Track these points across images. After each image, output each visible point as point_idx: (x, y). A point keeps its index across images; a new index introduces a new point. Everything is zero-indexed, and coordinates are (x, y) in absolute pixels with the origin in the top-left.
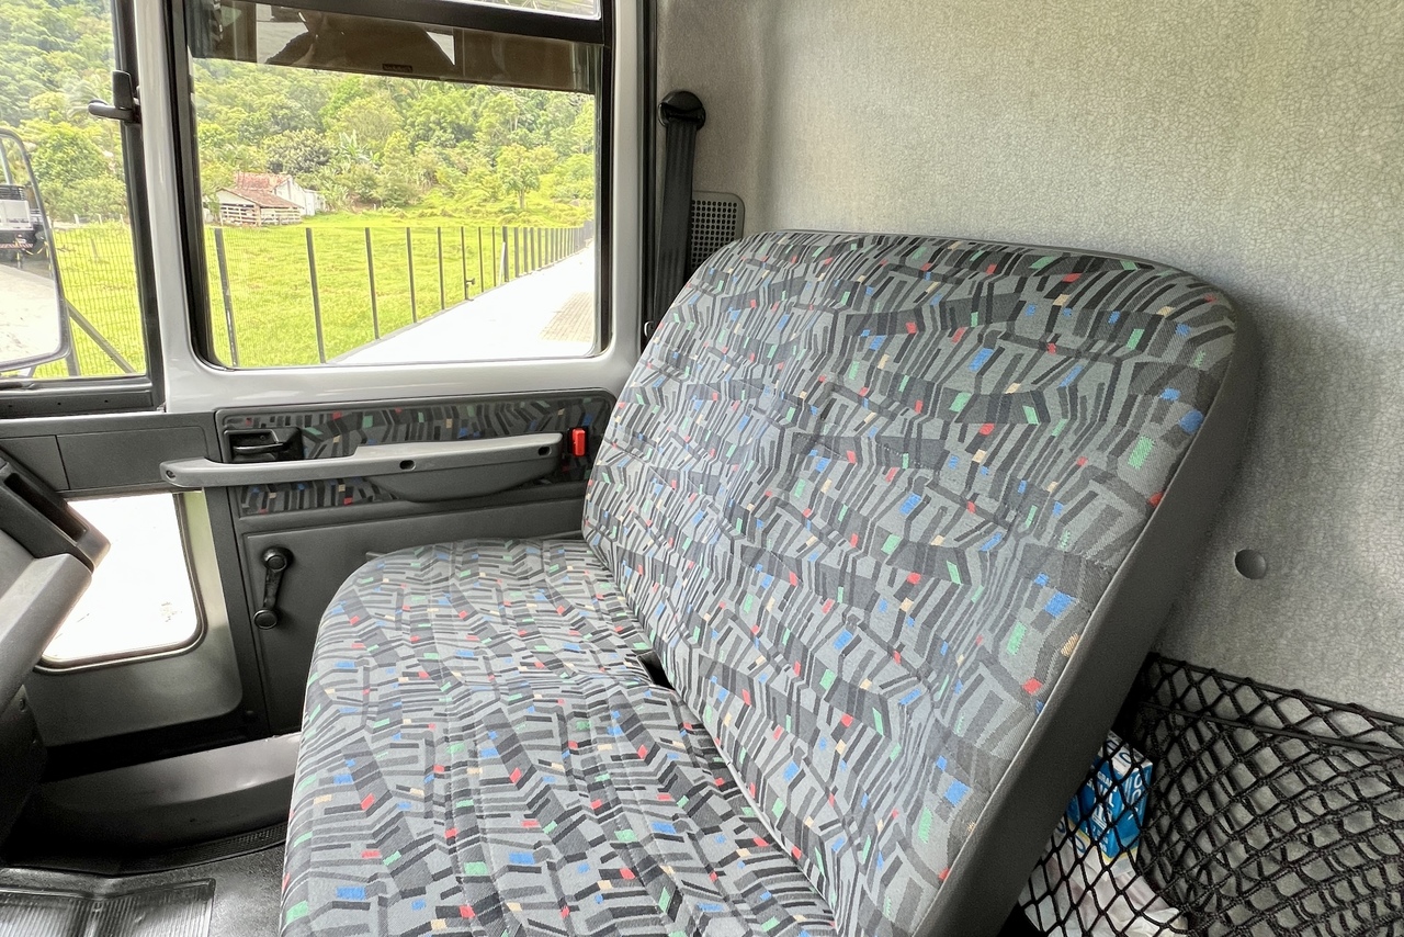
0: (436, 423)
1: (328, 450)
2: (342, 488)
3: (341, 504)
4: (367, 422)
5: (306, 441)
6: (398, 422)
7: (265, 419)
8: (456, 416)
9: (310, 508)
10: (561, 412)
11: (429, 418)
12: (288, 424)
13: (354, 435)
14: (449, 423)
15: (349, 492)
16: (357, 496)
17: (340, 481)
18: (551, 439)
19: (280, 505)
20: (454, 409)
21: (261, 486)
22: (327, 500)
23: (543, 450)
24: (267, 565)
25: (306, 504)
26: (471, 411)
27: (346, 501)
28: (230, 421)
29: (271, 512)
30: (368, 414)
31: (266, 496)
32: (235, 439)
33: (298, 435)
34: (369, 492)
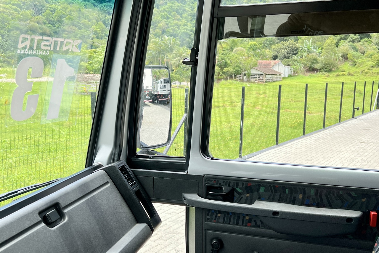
0: (294, 195)
1: (244, 199)
2: (247, 218)
3: (246, 226)
4: (262, 189)
5: (235, 194)
6: (276, 192)
7: (221, 181)
8: (304, 193)
9: (233, 224)
10: (364, 200)
11: (291, 192)
12: (229, 185)
13: (255, 194)
14: (301, 196)
15: (250, 221)
16: (253, 223)
17: (247, 215)
18: (354, 214)
19: (221, 220)
20: (304, 190)
21: (215, 211)
22: (240, 223)
23: (349, 220)
24: (212, 245)
25: (232, 222)
26: (312, 192)
27: (248, 224)
28: (208, 180)
29: (217, 222)
30: (263, 186)
31: (217, 215)
32: (209, 188)
33: (233, 191)
34: (259, 223)
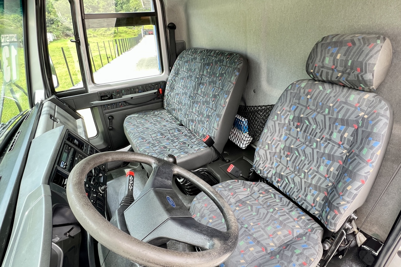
0: (135, 90)
1: (117, 97)
2: (120, 104)
3: (120, 107)
4: (123, 91)
5: (113, 96)
6: (128, 91)
7: (106, 93)
8: (138, 89)
9: (115, 108)
10: (157, 86)
11: (134, 90)
12: (110, 93)
13: (121, 94)
14: (137, 90)
15: (121, 105)
16: (123, 105)
17: (120, 102)
18: (156, 91)
19: (110, 108)
20: (138, 87)
21: (106, 105)
22: (118, 107)
23: (155, 93)
24: (109, 119)
25: (114, 108)
26: (141, 87)
27: (121, 106)
28: (100, 94)
29: (109, 109)
30: (123, 90)
31: (108, 106)
32: (102, 97)
33: (112, 95)
34: (125, 104)
